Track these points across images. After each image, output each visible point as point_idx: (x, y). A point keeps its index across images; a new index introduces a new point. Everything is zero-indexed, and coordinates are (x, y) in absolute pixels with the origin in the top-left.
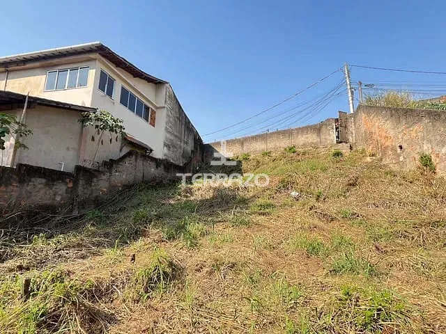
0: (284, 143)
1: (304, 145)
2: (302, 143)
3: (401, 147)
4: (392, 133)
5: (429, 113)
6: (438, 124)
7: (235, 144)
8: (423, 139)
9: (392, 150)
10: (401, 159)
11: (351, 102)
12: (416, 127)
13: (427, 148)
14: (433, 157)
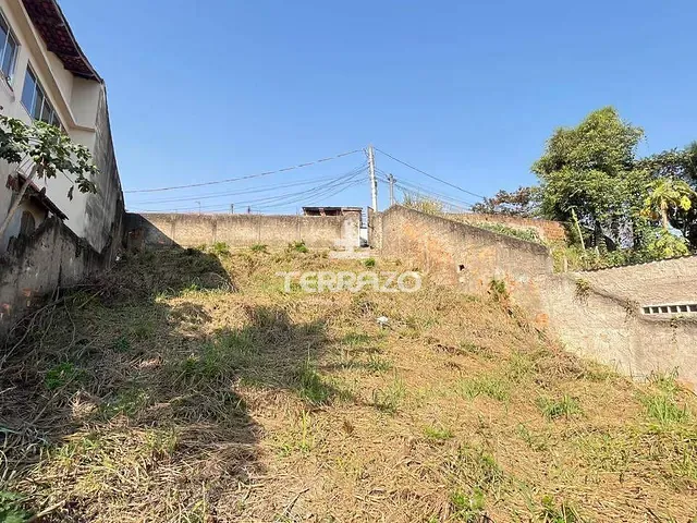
0: (289, 236)
1: (319, 244)
2: (315, 239)
3: (462, 267)
4: (450, 250)
5: (507, 240)
6: (516, 251)
7: (199, 223)
8: (495, 263)
9: (449, 267)
10: (462, 280)
11: (374, 196)
12: (487, 250)
13: (499, 274)
14: (506, 283)
